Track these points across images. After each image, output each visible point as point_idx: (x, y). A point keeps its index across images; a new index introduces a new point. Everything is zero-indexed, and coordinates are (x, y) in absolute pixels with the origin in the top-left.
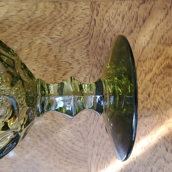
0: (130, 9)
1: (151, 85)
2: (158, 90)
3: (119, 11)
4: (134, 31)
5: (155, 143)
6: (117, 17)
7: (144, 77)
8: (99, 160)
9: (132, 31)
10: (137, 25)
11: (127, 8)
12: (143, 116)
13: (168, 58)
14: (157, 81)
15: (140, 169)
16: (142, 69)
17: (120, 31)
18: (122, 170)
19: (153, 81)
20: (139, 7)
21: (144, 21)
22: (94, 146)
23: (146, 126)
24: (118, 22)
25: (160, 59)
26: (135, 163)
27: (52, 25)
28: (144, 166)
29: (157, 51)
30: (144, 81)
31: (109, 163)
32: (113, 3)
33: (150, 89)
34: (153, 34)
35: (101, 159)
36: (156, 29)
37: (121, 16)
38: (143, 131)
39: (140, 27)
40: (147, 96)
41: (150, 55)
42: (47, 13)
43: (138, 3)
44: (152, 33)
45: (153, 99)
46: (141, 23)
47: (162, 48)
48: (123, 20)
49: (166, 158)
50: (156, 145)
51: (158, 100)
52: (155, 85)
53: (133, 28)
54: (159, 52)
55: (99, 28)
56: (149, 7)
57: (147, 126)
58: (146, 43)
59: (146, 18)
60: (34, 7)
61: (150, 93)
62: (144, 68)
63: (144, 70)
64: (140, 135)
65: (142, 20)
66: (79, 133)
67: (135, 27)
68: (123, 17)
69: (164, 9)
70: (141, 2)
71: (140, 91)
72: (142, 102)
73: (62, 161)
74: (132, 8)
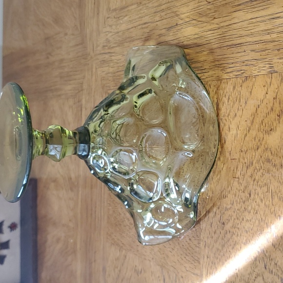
0: (234, 88)
1: (252, 183)
2: (258, 189)
5: (255, 256)
7: (245, 171)
9: (236, 115)
10: (240, 107)
11: (232, 88)
12: (245, 219)
13: (267, 149)
14: (257, 178)
16: (244, 162)
17: (226, 115)
18: (226, 281)
19: (253, 178)
20: (241, 86)
21: (246, 103)
22: (205, 247)
25: (259, 150)
26: (237, 276)
29: (257, 140)
30: (246, 177)
33: (251, 187)
34: (254, 118)
35: (210, 263)
36: (256, 112)
37: (227, 97)
38: (245, 238)
39: (243, 110)
40: (249, 196)
41: (251, 145)
43: (241, 81)
44: (253, 116)
45: (253, 200)
46: (243, 105)
47: (261, 136)
48: (228, 102)
49: (264, 278)
50: (256, 259)
51: (257, 202)
52: (255, 182)
53: (236, 111)
54: (259, 140)
56: (251, 85)
57: (248, 232)
58: (247, 129)
59: (247, 99)
61: (250, 192)
62: (246, 160)
64: (242, 242)
65: (244, 102)
67: (238, 110)
68: (229, 98)
69: (264, 86)
70: (243, 79)
71: (242, 188)
72: (244, 202)
73: (183, 257)
74: (236, 88)
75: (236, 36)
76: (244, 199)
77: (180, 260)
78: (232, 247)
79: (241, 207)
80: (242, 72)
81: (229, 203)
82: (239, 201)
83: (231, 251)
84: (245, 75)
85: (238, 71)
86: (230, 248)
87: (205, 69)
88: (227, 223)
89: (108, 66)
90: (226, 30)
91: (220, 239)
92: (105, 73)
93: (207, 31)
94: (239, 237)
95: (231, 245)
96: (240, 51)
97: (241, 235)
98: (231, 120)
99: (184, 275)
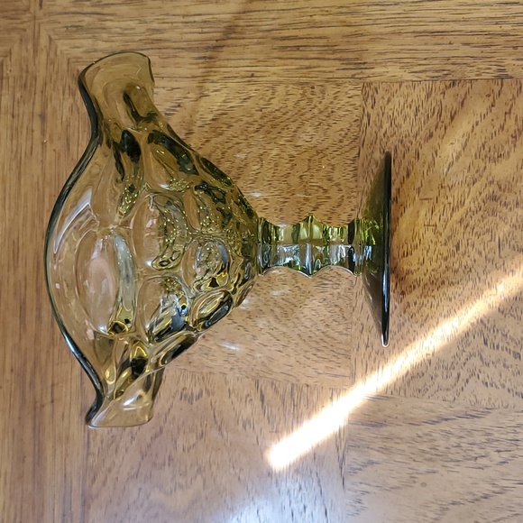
0: (428, 96)
1: (462, 230)
2: (474, 238)
3: (410, 100)
4: (434, 134)
5: (466, 330)
6: (407, 110)
7: (449, 215)
8: (370, 356)
9: (431, 136)
10: (440, 124)
11: (423, 95)
12: (446, 282)
13: (491, 182)
14: (472, 223)
15: (439, 373)
16: (446, 202)
17: (412, 135)
19: (465, 223)
20: (444, 93)
21: (452, 118)
22: (362, 332)
23: (451, 300)
24: (408, 119)
25: (477, 185)
26: (430, 363)
27: (297, 124)
28: (446, 368)
29: (473, 170)
30: (450, 223)
31: (386, 360)
32: (400, 86)
33: (459, 237)
34: (467, 140)
35: (373, 354)
36: (472, 131)
37: (414, 108)
38: (446, 309)
39: (445, 129)
40: (455, 249)
41: (460, 178)
42: (290, 104)
43: (442, 86)
44: (465, 138)
45: (464, 255)
46: (447, 121)
47: (482, 165)
48: (416, 115)
49: (484, 357)
50: (467, 334)
51: (472, 256)
52: (468, 228)
53: (433, 130)
54: (477, 172)
55: (375, 129)
56: (462, 92)
57: (453, 299)
58: (455, 155)
59: (455, 113)
60: (269, 93)
61: (458, 244)
62: (450, 199)
63: (450, 204)
64: (441, 315)
65: (449, 116)
66: (337, 309)
67: (436, 127)
68: (417, 110)
69: (489, 96)
70: (448, 83)
71: (442, 239)
72: (446, 259)
73: (308, 355)
74: (433, 94)
75: (435, 19)
76: (445, 254)
77: (303, 360)
78: (419, 324)
79: (440, 266)
80: (445, 72)
81: (415, 262)
82: (435, 257)
83: (418, 330)
84: (450, 77)
85: (437, 71)
86: (416, 326)
87: (365, 63)
88: (411, 292)
89: (94, 37)
90: (411, 8)
92: (81, 50)
93: (368, 6)
94: (435, 309)
95: (417, 322)
96: (440, 41)
97: (438, 305)
98: (422, 142)
99: (310, 382)
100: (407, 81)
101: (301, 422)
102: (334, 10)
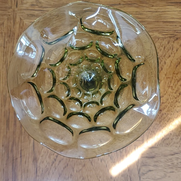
0: (168, 43)
3: (162, 44)
4: (171, 56)
6: (161, 48)
7: (177, 83)
8: (149, 133)
9: (170, 56)
10: (173, 53)
11: (167, 43)
12: (176, 106)
15: (174, 137)
17: (163, 56)
18: (163, 138)
20: (174, 42)
21: (177, 50)
23: (178, 112)
24: (161, 51)
26: (171, 134)
28: (177, 136)
30: (177, 86)
31: (155, 134)
32: (158, 39)
35: (150, 132)
37: (163, 47)
38: (176, 115)
39: (175, 54)
40: (179, 95)
43: (173, 40)
46: (175, 51)
48: (164, 49)
53: (170, 54)
57: (179, 112)
58: (178, 63)
59: (178, 49)
61: (180, 93)
63: (177, 79)
64: (174, 117)
67: (172, 53)
68: (165, 48)
70: (175, 39)
71: (175, 91)
72: (176, 98)
74: (170, 42)
75: (170, 17)
76: (176, 97)
78: (167, 121)
79: (174, 101)
80: (174, 35)
81: (165, 99)
82: (172, 98)
83: (166, 123)
84: (176, 37)
85: (171, 35)
86: (166, 122)
88: (164, 110)
90: (162, 13)
91: (158, 118)
93: (147, 12)
94: (172, 116)
95: (166, 120)
96: (172, 25)
97: (173, 114)
98: (167, 58)
100: (161, 38)
101: (123, 158)
102: (134, 13)
